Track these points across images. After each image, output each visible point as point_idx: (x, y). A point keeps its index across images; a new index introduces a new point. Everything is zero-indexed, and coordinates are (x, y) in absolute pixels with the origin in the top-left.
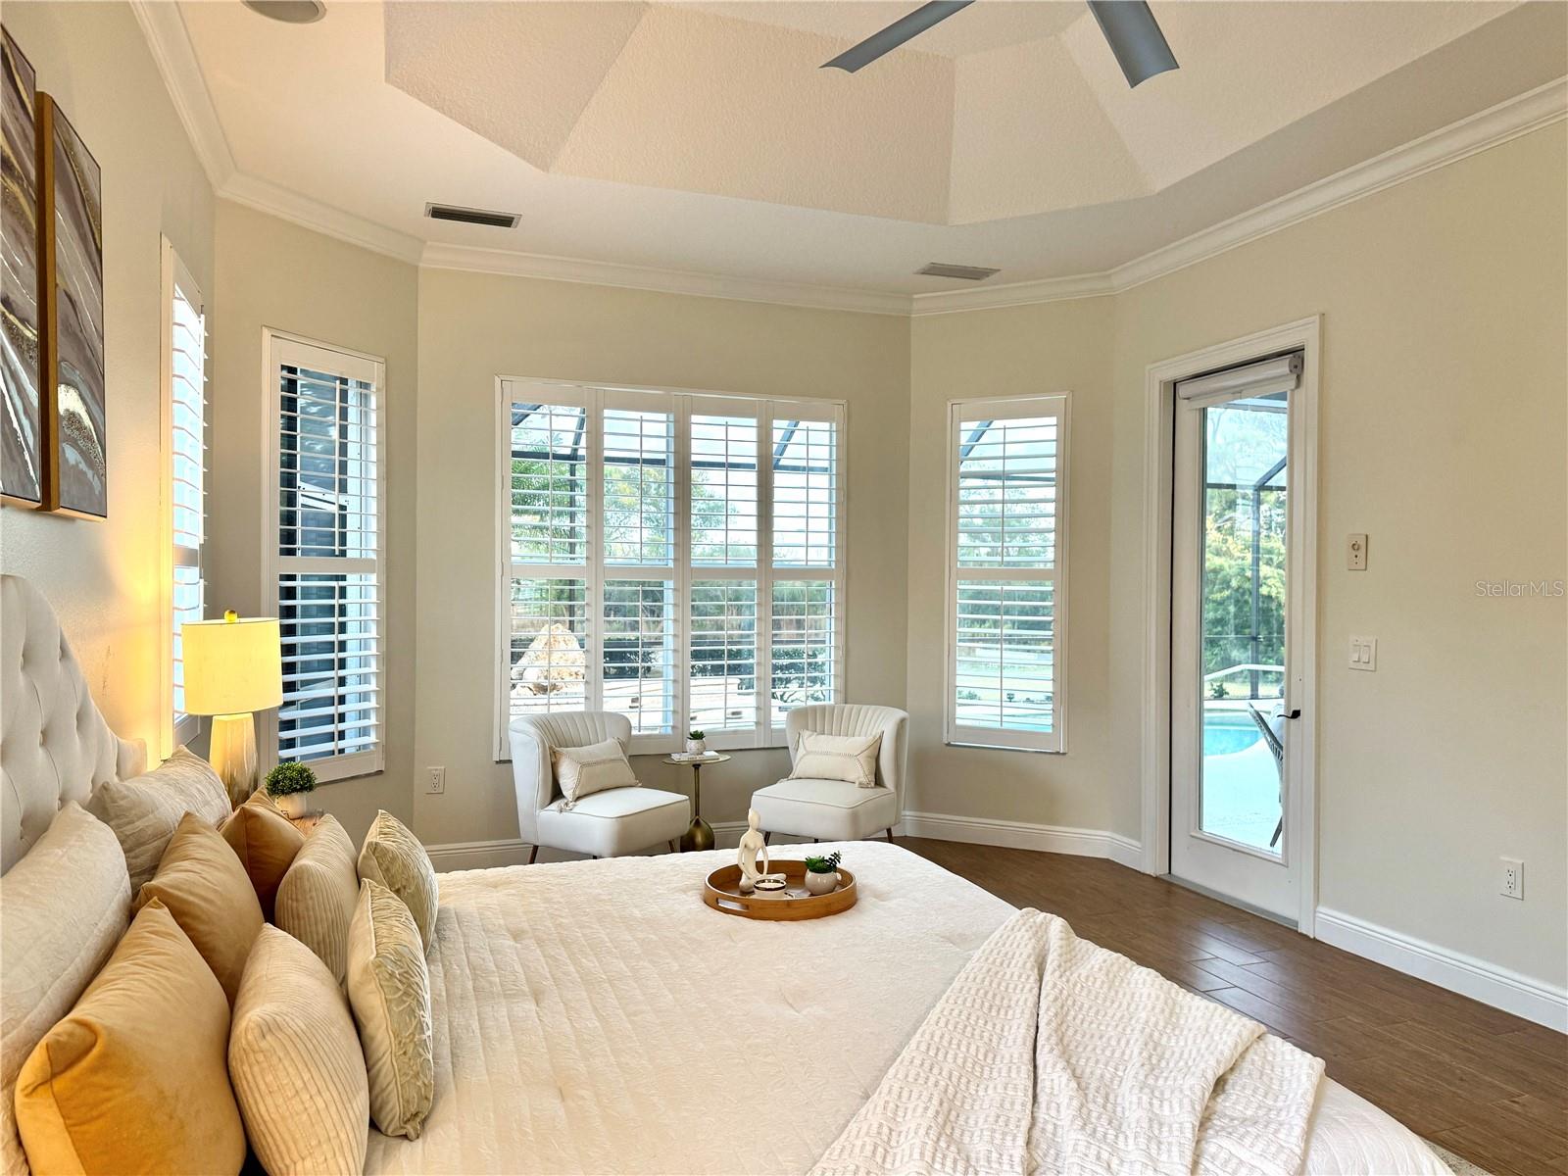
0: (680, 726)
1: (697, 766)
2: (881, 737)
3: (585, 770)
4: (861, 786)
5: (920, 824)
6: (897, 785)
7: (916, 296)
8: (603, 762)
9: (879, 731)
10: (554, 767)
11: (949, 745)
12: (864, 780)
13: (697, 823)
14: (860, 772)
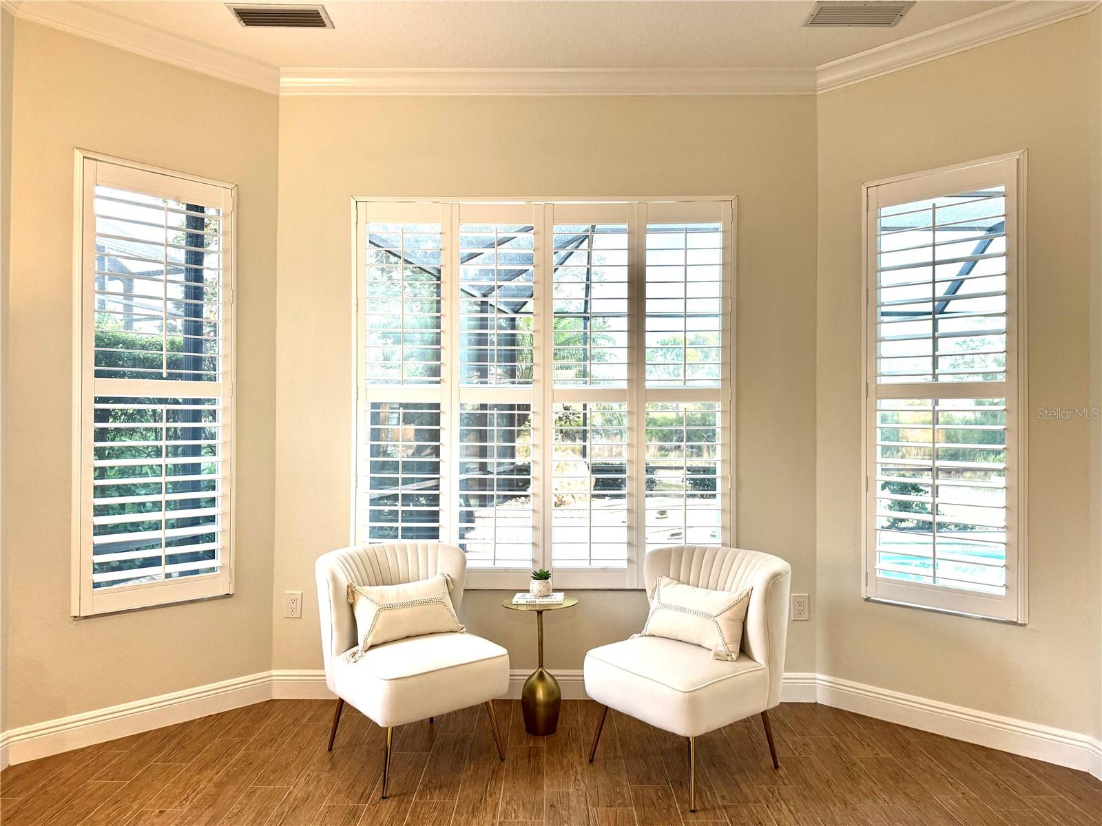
0: (540, 560)
1: (540, 613)
2: (748, 596)
3: (383, 614)
4: (718, 658)
5: (834, 691)
6: (770, 658)
7: (818, 68)
8: (413, 604)
9: (748, 587)
10: (352, 606)
11: (868, 600)
12: (722, 649)
13: (541, 677)
14: (718, 638)
